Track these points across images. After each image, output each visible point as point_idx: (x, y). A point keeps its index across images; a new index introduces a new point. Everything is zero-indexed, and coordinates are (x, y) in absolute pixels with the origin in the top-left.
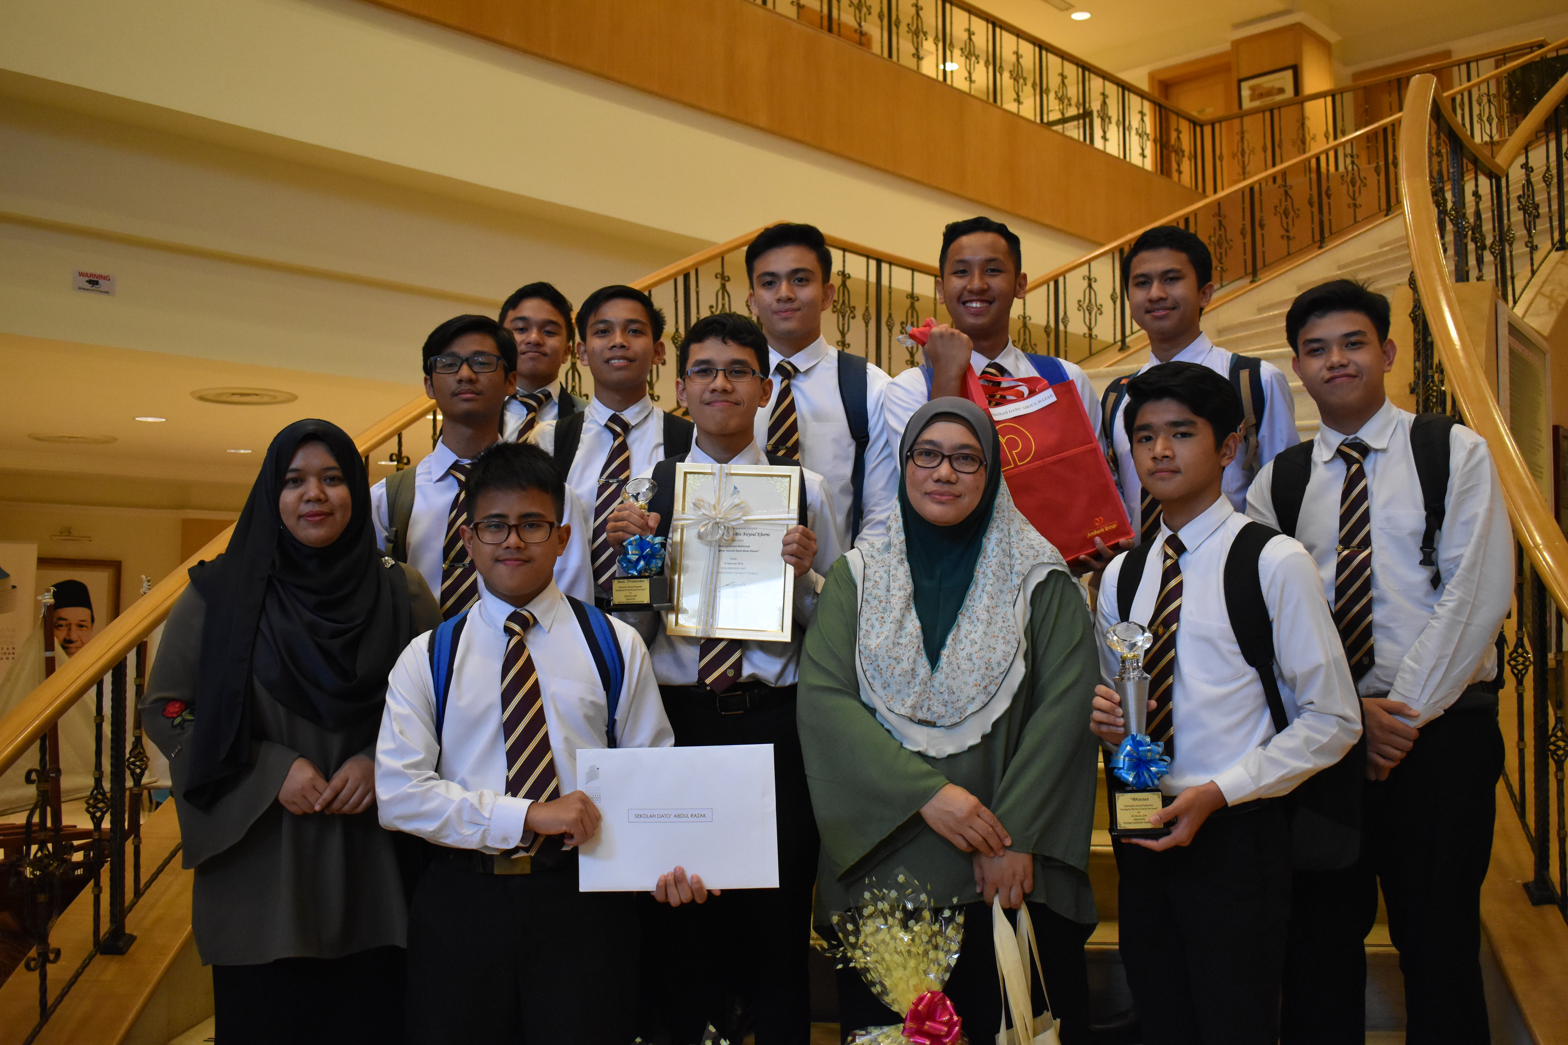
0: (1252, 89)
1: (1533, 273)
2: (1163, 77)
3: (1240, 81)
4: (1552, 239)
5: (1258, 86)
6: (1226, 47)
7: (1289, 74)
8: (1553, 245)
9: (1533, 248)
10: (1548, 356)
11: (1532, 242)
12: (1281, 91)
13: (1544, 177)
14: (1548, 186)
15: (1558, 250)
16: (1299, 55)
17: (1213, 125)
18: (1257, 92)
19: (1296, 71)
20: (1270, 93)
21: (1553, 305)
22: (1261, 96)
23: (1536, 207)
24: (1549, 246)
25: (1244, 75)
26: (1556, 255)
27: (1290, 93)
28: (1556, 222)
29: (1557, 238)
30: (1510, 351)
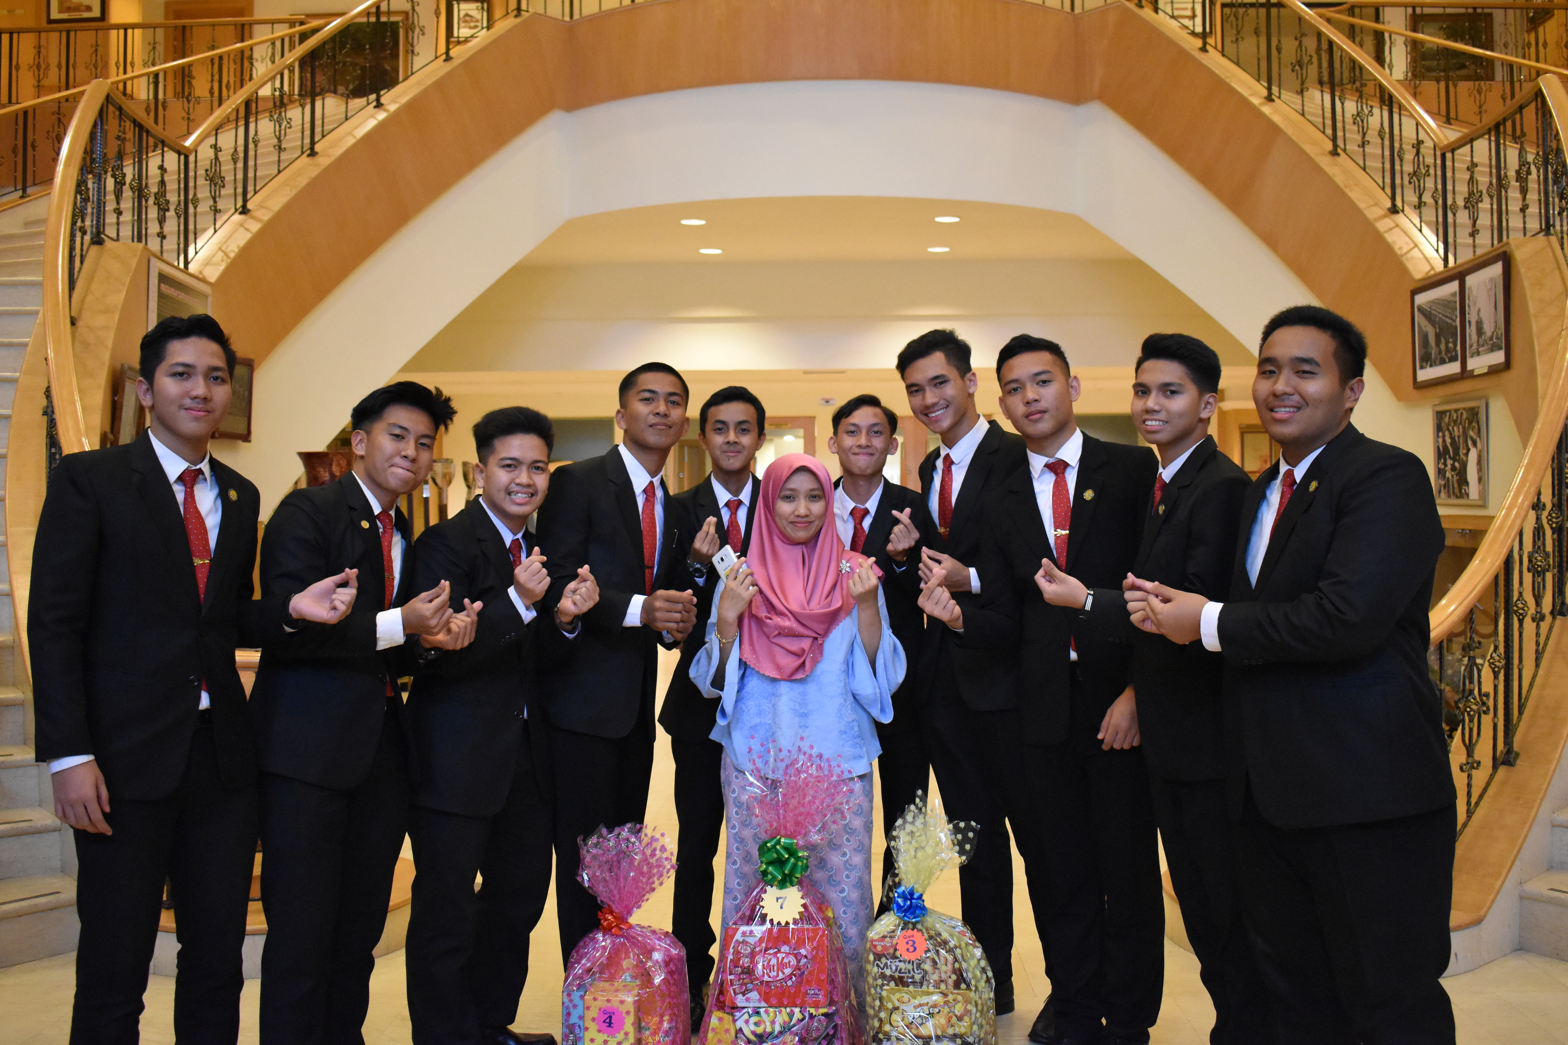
1: (215, 231)
4: (236, 205)
8: (236, 210)
9: (216, 211)
10: (210, 299)
11: (215, 207)
12: (89, 9)
13: (232, 155)
14: (235, 163)
15: (241, 213)
18: (66, 5)
20: (77, 8)
21: (225, 258)
22: (69, 9)
23: (222, 179)
24: (233, 210)
26: (237, 217)
27: (96, 13)
28: (240, 190)
29: (240, 204)
30: (161, 295)
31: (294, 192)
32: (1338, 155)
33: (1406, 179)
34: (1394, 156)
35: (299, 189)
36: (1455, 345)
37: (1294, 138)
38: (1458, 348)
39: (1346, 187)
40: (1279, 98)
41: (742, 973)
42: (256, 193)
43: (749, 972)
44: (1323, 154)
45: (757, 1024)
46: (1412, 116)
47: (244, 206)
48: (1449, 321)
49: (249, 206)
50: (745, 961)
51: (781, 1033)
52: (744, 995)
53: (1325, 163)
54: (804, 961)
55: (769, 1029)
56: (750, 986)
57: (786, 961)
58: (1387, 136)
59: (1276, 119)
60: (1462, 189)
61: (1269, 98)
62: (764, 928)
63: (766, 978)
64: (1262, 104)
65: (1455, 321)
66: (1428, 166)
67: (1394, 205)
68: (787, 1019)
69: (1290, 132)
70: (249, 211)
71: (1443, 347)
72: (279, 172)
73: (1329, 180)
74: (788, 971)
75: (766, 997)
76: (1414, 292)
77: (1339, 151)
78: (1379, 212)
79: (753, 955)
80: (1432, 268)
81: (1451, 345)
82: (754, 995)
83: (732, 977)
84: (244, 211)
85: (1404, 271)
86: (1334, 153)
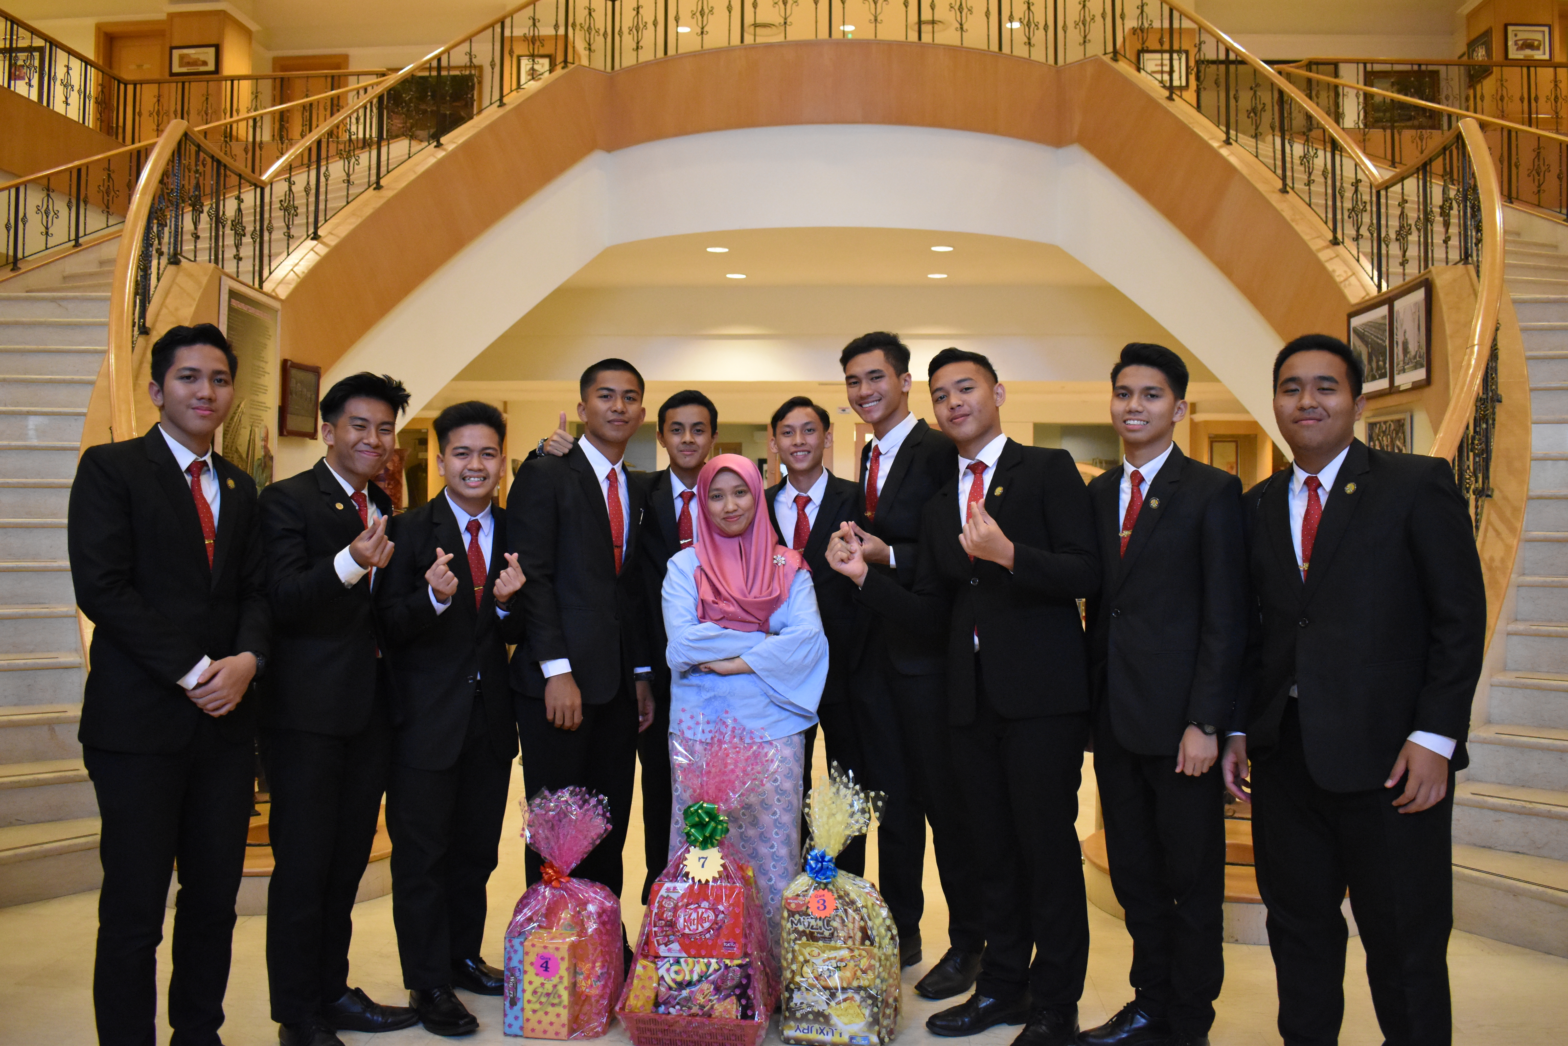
0: (182, 57)
1: (288, 255)
2: (109, 30)
3: (172, 48)
4: (307, 231)
5: (188, 55)
6: (163, 16)
7: (212, 51)
8: (308, 236)
9: (289, 237)
10: (279, 313)
11: (289, 233)
12: (205, 63)
13: (305, 188)
14: (308, 195)
15: (312, 239)
16: (221, 36)
17: (135, 85)
18: (186, 60)
19: (218, 49)
20: (195, 63)
21: (296, 278)
22: (189, 64)
23: (296, 209)
24: (305, 236)
25: (175, 44)
26: (309, 243)
27: (211, 67)
28: (311, 219)
29: (311, 230)
30: (231, 309)
31: (359, 221)
32: (1287, 192)
33: (1346, 214)
34: (1336, 194)
35: (364, 218)
36: (1385, 363)
37: (1248, 177)
38: (1387, 365)
39: (1293, 220)
40: (1236, 141)
41: (666, 925)
42: (326, 221)
43: (672, 924)
44: (1274, 192)
45: (677, 973)
46: (1351, 157)
47: (315, 233)
48: (1380, 342)
49: (320, 233)
50: (668, 915)
51: (699, 981)
52: (666, 946)
53: (1275, 199)
54: (721, 916)
55: (688, 978)
56: (672, 938)
57: (705, 915)
58: (1330, 175)
59: (1233, 160)
60: (1394, 223)
61: (1228, 142)
62: (687, 885)
63: (687, 931)
64: (1220, 147)
65: (1384, 341)
66: (1365, 203)
67: (1335, 238)
68: (704, 969)
69: (1244, 171)
70: (320, 237)
71: (1374, 365)
72: (348, 203)
73: (1278, 215)
74: (707, 925)
75: (685, 948)
76: (1350, 316)
77: (1288, 189)
78: (1321, 243)
79: (675, 909)
80: (1368, 294)
81: (1381, 363)
82: (675, 946)
83: (656, 929)
84: (316, 237)
85: (1343, 297)
86: (1284, 191)
